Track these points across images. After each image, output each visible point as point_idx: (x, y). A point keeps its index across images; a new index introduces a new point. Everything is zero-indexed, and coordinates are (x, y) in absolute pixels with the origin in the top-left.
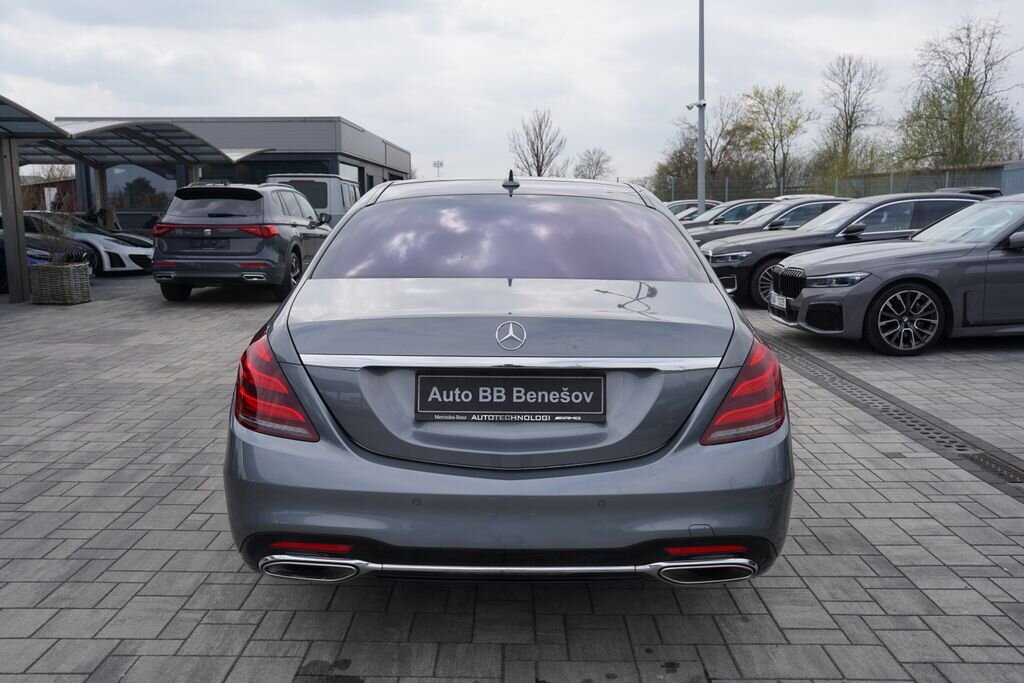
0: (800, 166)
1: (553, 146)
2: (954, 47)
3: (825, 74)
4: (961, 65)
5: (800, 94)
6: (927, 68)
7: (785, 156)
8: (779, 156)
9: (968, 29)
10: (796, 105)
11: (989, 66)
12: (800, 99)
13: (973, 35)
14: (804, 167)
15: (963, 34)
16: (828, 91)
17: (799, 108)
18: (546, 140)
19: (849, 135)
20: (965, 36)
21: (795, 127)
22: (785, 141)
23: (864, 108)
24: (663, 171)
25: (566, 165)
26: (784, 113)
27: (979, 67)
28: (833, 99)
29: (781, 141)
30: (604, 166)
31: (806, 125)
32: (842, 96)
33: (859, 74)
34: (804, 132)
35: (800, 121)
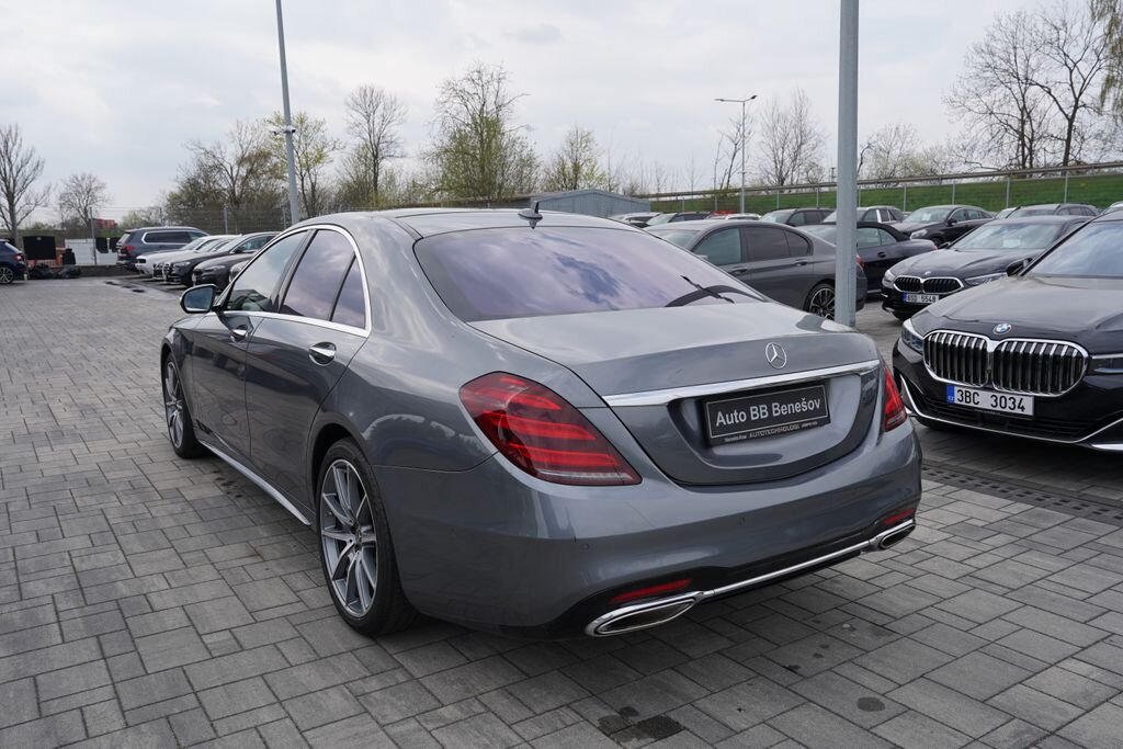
0: (329, 197)
1: (27, 169)
2: (469, 87)
3: (348, 104)
4: (475, 104)
5: (321, 124)
6: (447, 105)
7: (313, 186)
8: (308, 186)
9: (479, 72)
10: (320, 134)
11: (499, 107)
12: (323, 128)
13: (484, 79)
14: (333, 196)
15: (475, 75)
16: (352, 121)
17: (323, 137)
18: (16, 161)
19: (376, 165)
20: (478, 76)
21: (321, 157)
22: (312, 170)
23: (388, 139)
24: (174, 199)
25: (48, 190)
26: (308, 141)
27: (490, 107)
28: (357, 129)
29: (308, 170)
30: (98, 194)
31: (331, 155)
32: (366, 127)
33: (381, 107)
34: (332, 161)
35: (325, 150)
